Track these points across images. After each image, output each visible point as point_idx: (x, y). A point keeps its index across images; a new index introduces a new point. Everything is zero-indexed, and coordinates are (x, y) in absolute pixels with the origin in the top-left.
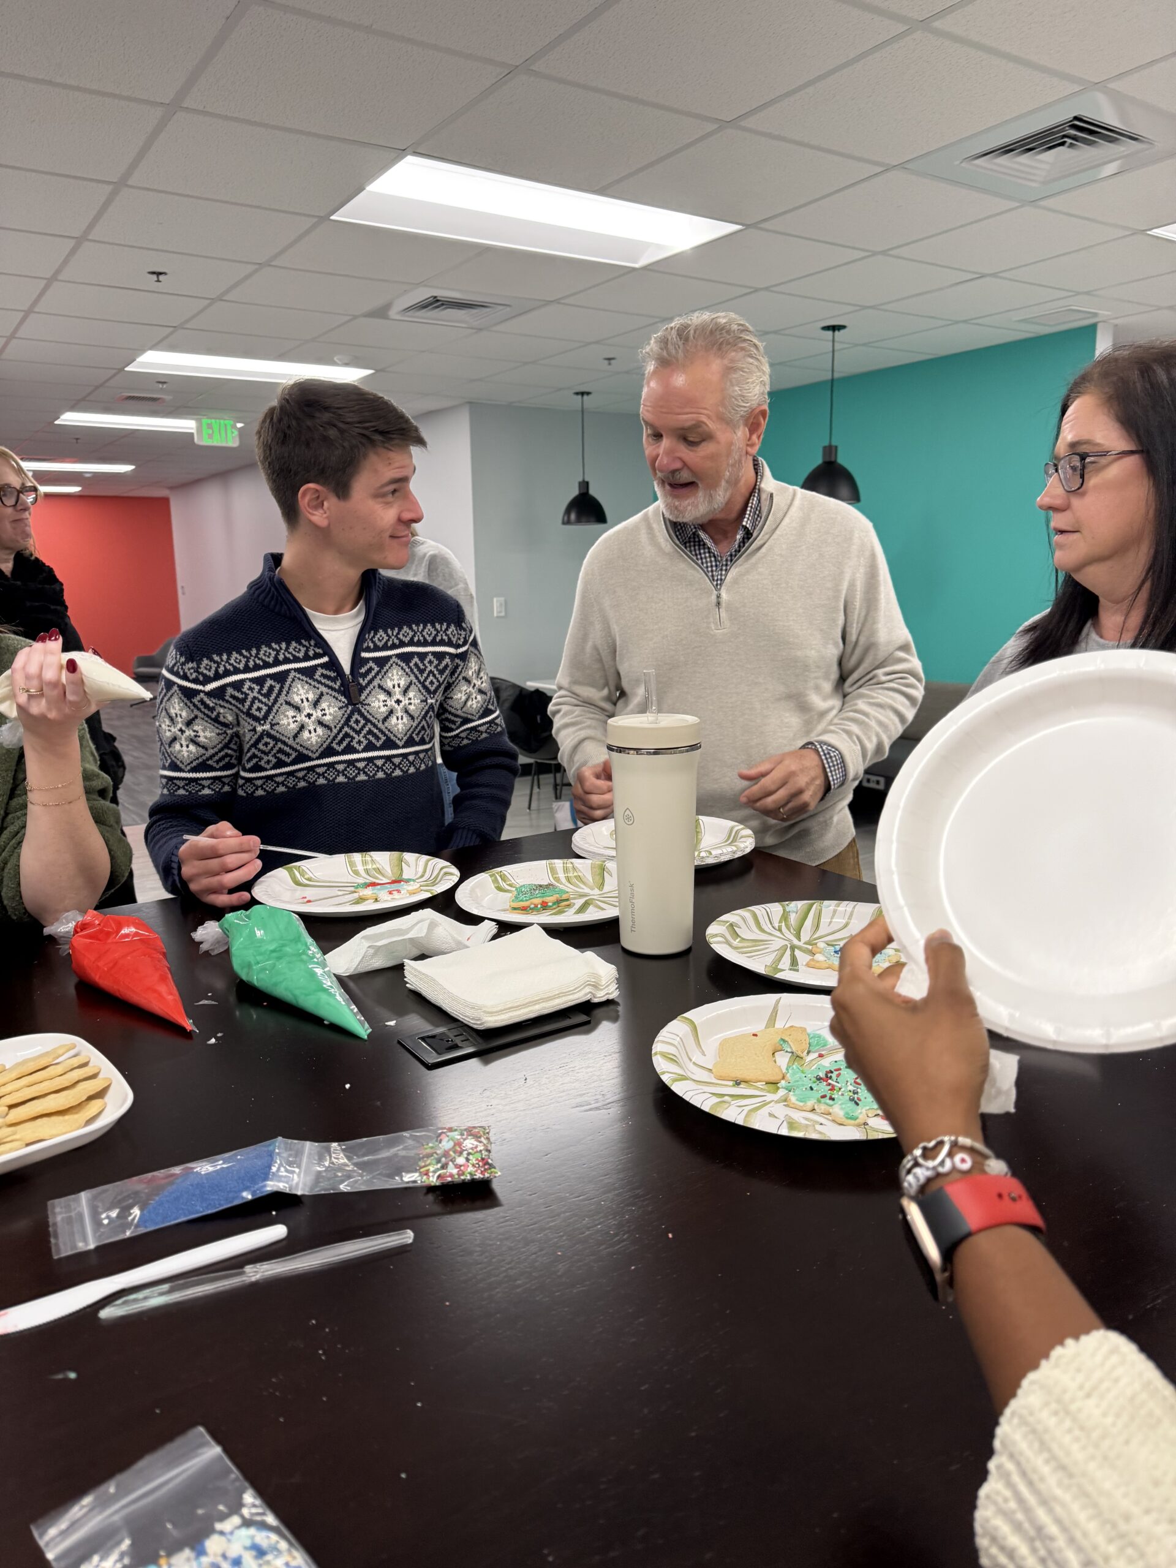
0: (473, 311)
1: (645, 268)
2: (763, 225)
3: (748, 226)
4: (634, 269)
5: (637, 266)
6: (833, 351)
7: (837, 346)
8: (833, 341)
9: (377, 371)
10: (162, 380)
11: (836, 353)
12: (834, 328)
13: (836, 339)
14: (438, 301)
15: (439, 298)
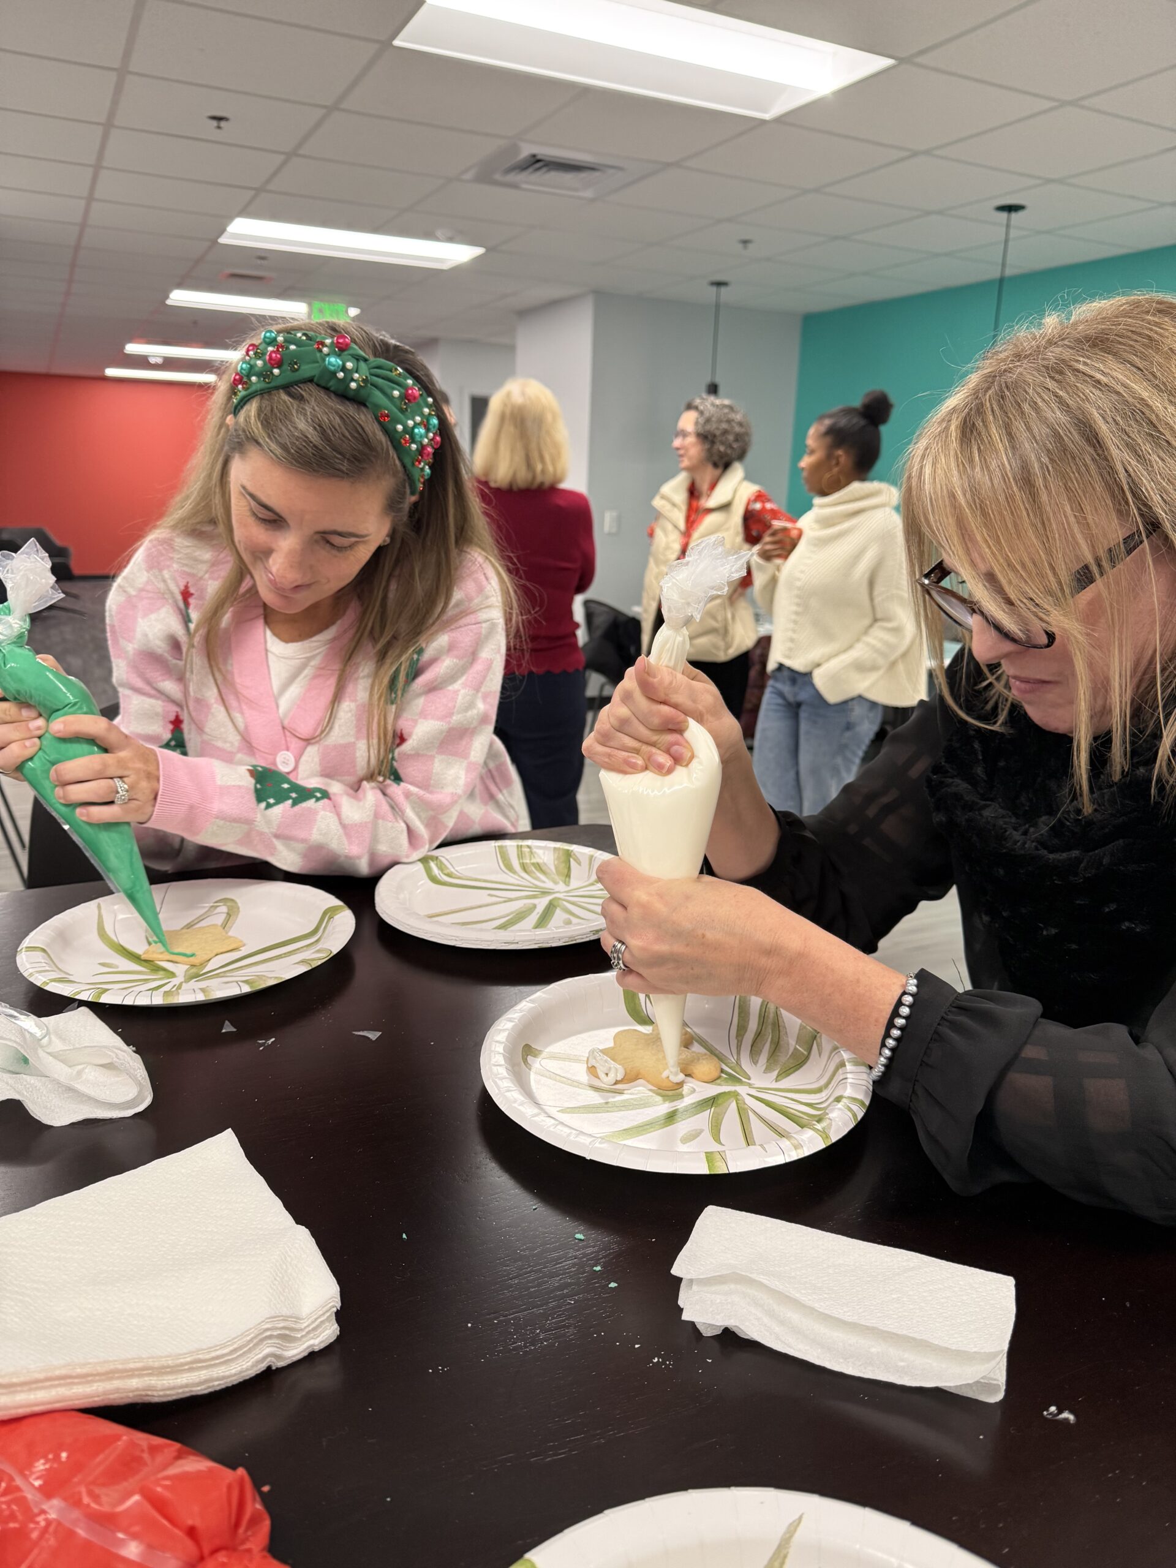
0: (583, 175)
1: (780, 120)
2: (920, 60)
3: (901, 60)
4: (763, 122)
5: (767, 116)
6: (1006, 241)
7: (1013, 233)
8: (1008, 226)
9: (488, 250)
10: (262, 256)
11: (1010, 244)
12: (1010, 209)
13: (1013, 222)
14: (539, 161)
15: (539, 157)
